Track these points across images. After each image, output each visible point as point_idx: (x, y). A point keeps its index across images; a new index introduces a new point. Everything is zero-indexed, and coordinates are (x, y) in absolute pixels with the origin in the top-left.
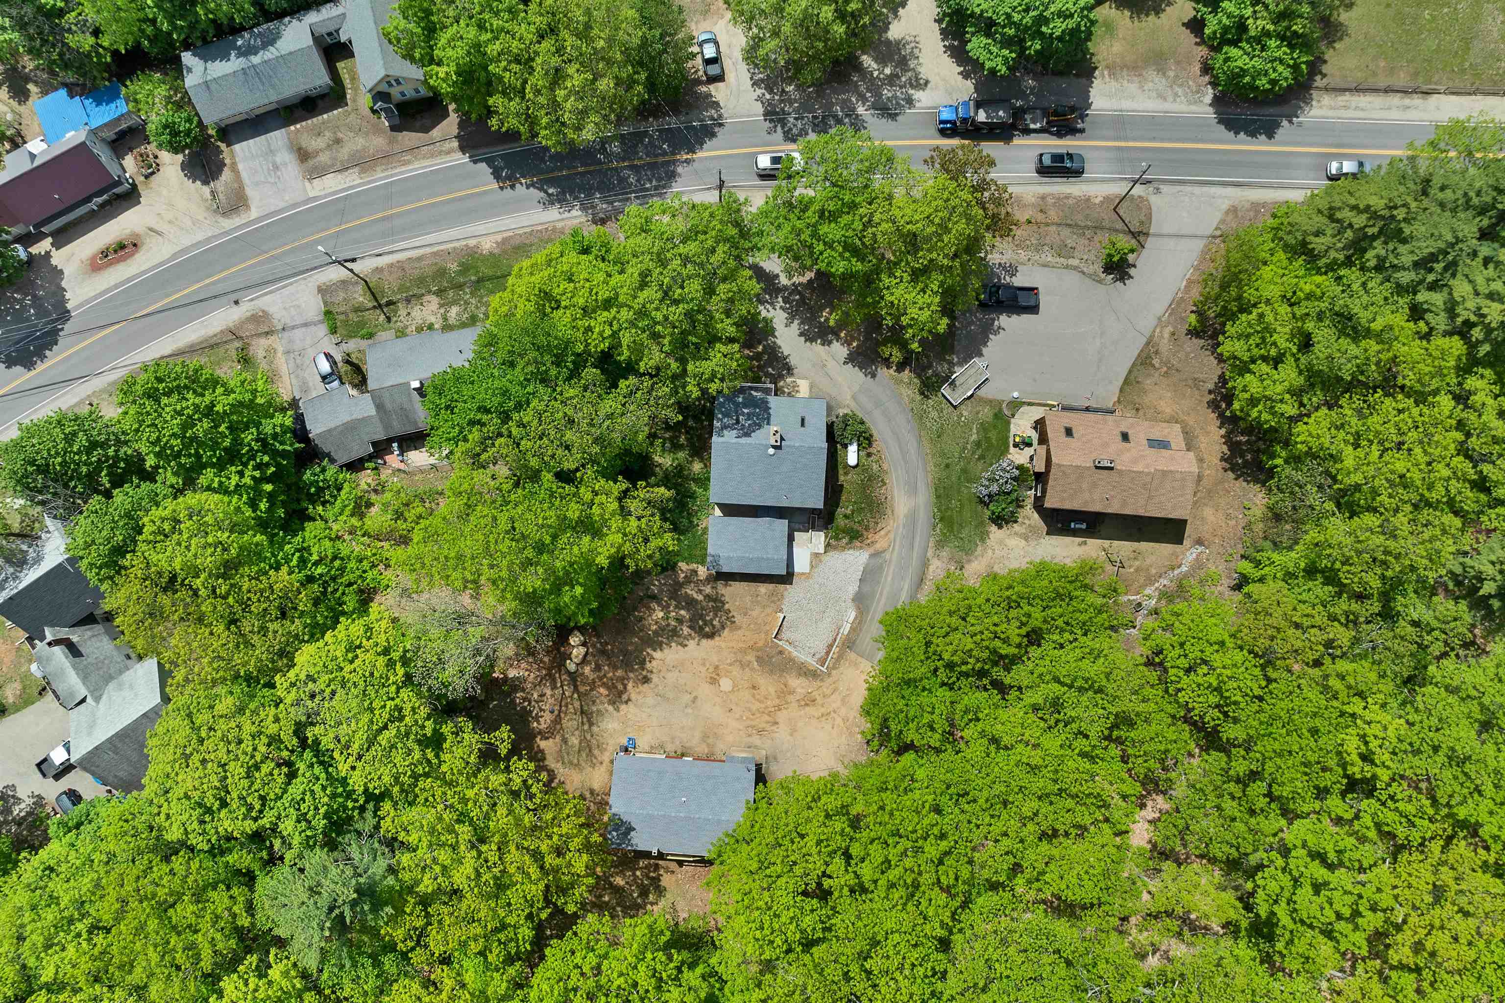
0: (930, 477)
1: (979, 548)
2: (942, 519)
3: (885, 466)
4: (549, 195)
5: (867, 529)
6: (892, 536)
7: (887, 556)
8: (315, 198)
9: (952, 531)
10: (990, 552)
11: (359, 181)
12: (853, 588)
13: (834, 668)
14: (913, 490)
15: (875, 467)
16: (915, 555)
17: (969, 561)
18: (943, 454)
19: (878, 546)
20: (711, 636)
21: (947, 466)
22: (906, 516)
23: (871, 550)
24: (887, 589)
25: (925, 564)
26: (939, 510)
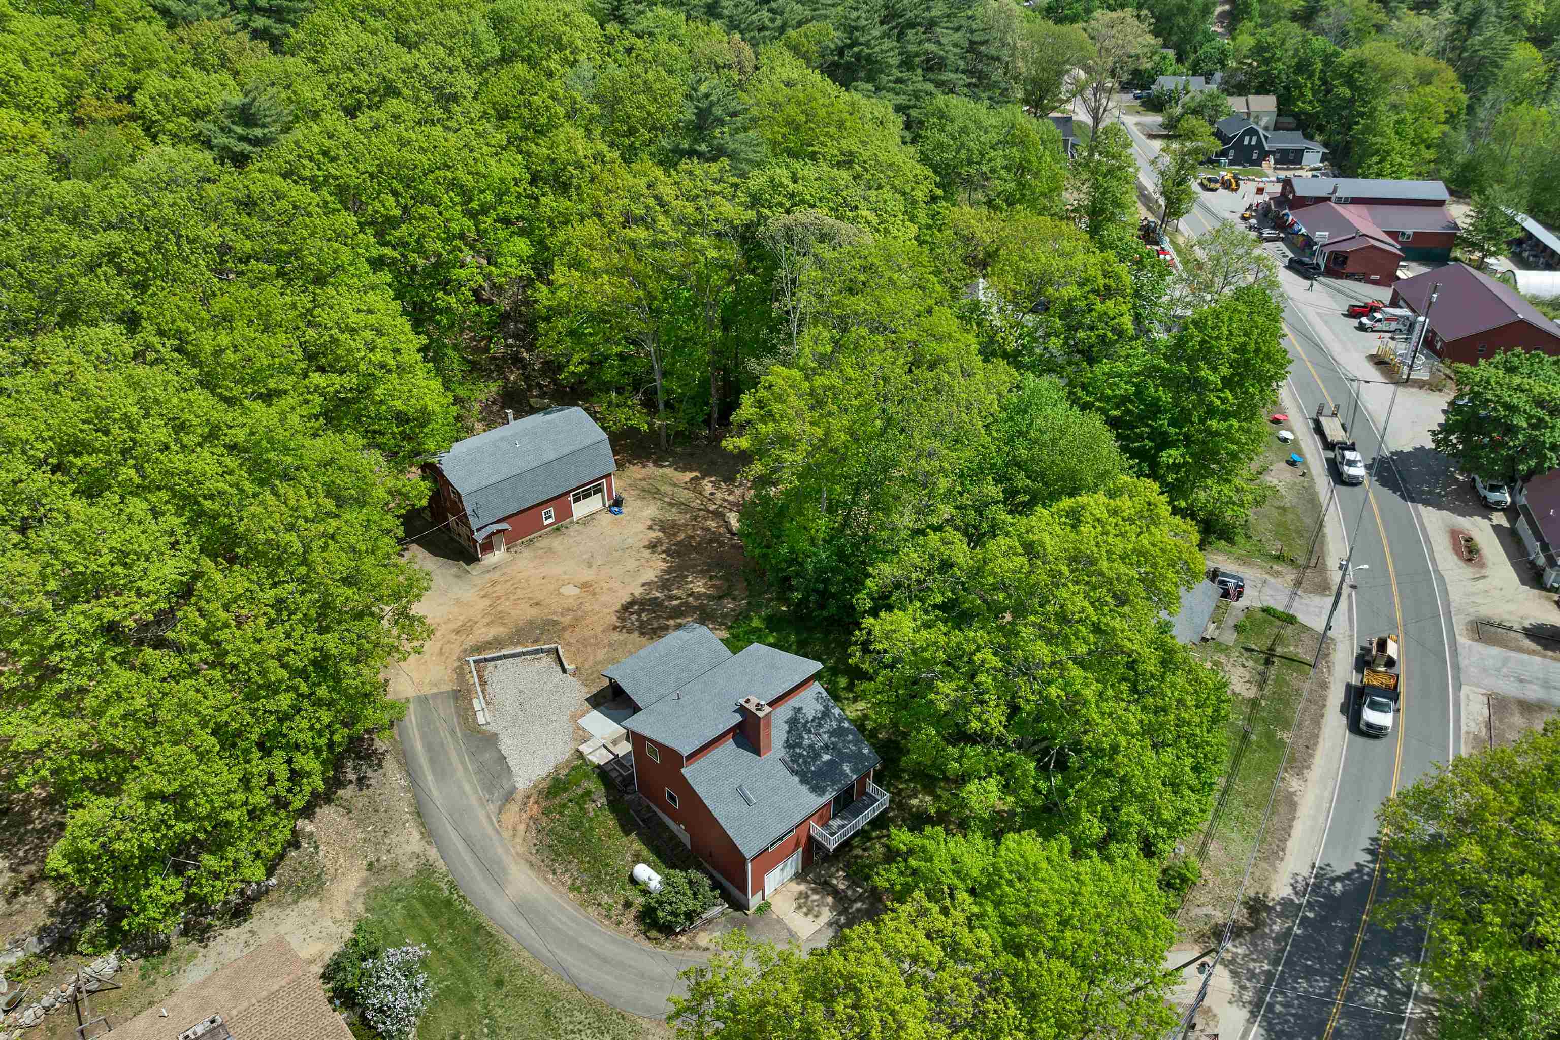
0: (513, 945)
1: (360, 907)
2: (449, 903)
3: (592, 911)
4: (1333, 880)
5: (546, 812)
6: (507, 835)
7: (492, 808)
8: (1458, 687)
9: (422, 899)
10: (340, 916)
11: (1464, 729)
12: (506, 745)
13: (460, 668)
14: (523, 909)
15: (605, 899)
16: (453, 835)
17: (365, 883)
18: (520, 993)
19: (514, 808)
20: (626, 608)
21: (499, 983)
22: (504, 870)
23: (519, 796)
24: (460, 773)
25: (429, 834)
26: (463, 912)
